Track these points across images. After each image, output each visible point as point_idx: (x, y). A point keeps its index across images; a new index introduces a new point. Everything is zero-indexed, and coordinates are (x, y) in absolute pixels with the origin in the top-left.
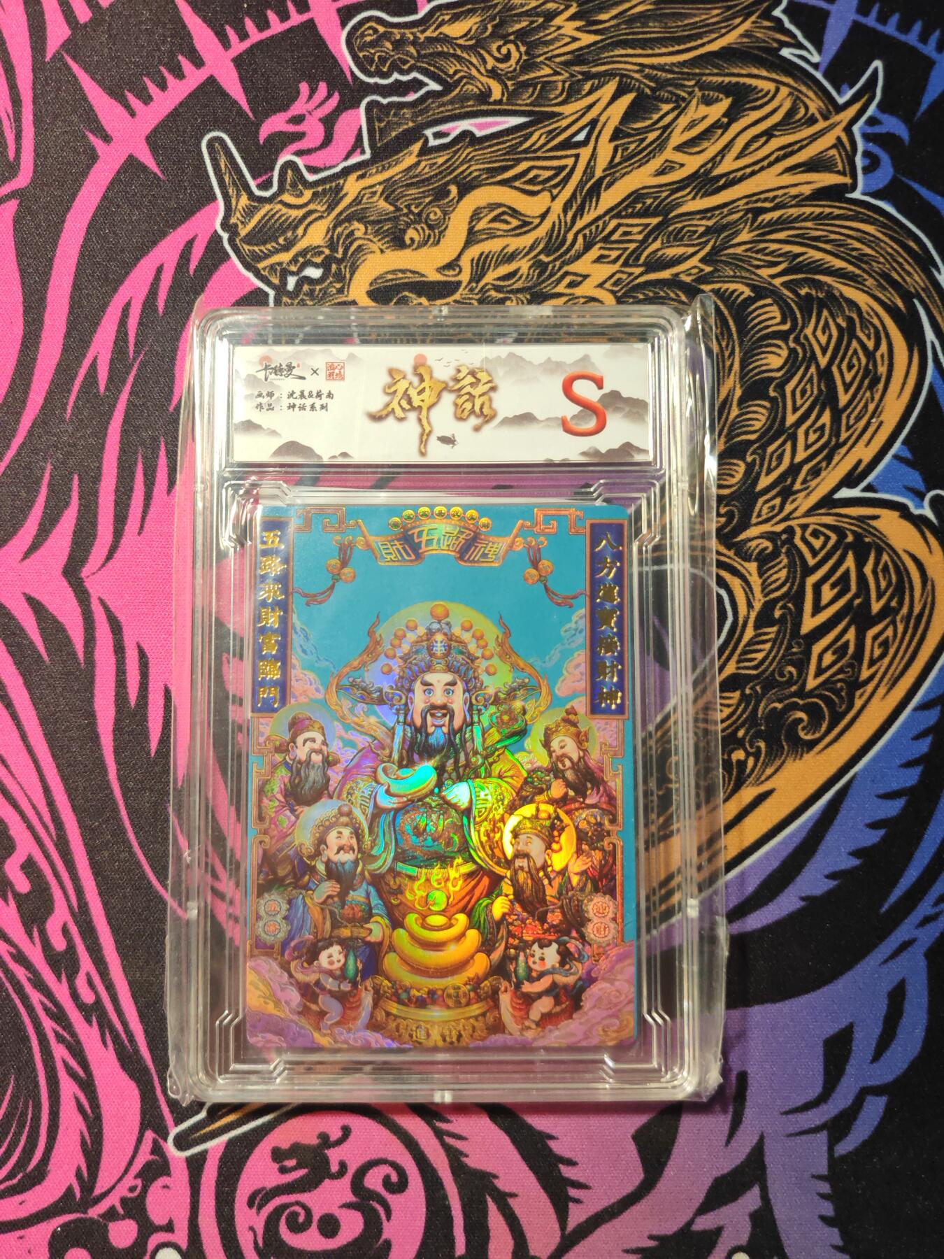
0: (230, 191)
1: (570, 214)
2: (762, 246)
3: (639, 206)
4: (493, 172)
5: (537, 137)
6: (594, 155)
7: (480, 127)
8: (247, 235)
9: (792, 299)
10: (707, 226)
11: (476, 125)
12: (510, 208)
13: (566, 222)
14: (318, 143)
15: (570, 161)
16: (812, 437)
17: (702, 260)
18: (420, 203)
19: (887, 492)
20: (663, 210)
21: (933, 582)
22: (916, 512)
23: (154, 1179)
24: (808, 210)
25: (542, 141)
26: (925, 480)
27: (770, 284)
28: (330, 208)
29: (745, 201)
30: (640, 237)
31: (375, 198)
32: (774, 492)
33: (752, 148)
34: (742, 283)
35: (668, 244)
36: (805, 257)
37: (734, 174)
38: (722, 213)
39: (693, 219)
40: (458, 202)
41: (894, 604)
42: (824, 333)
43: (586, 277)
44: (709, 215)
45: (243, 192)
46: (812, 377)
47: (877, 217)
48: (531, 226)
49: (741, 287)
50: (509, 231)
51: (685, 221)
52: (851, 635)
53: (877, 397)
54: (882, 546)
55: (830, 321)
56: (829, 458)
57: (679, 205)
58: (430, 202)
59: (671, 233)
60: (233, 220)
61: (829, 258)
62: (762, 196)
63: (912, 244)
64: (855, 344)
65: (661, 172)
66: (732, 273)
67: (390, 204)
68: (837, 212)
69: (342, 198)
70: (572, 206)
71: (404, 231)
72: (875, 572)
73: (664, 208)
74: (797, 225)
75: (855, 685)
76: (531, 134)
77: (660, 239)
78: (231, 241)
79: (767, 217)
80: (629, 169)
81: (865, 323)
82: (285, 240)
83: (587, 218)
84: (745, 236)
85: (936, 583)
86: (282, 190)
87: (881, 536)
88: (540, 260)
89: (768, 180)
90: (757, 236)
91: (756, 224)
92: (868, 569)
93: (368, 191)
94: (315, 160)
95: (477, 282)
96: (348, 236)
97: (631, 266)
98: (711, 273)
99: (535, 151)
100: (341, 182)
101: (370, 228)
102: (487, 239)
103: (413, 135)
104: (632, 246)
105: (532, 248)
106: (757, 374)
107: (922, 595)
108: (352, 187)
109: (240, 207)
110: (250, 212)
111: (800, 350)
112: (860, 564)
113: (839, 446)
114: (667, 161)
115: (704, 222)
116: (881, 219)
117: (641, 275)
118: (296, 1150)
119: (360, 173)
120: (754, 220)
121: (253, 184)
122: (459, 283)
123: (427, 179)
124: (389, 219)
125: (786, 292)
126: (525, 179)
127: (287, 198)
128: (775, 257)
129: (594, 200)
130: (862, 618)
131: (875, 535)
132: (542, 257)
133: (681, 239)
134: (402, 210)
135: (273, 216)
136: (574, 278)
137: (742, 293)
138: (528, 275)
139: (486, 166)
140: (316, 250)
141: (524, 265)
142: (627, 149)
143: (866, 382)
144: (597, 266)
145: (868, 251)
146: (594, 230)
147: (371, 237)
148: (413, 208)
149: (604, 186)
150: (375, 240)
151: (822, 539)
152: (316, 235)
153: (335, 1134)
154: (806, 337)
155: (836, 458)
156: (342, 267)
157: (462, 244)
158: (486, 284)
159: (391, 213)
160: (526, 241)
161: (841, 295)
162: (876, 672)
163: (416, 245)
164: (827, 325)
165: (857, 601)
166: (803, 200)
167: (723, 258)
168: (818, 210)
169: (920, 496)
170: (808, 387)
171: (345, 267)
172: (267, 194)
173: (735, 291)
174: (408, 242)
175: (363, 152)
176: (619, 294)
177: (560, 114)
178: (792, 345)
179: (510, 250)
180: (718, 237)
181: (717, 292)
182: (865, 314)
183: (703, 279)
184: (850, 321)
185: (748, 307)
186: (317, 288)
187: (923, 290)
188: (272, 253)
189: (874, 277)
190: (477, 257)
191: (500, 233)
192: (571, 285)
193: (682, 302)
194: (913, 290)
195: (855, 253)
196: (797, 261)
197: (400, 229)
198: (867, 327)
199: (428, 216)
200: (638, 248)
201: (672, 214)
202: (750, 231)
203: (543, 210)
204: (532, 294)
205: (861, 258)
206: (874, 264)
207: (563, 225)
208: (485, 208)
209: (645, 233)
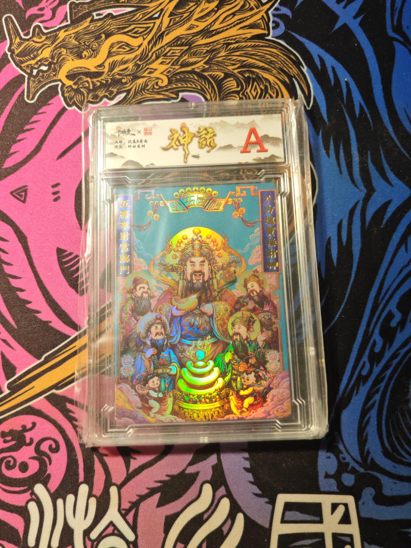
0: (13, 37)
1: (150, 46)
2: (230, 57)
3: (179, 42)
4: (119, 29)
5: (139, 15)
6: (161, 23)
7: (115, 12)
8: (18, 53)
9: (242, 78)
10: (207, 50)
11: (114, 11)
12: (126, 43)
13: (149, 49)
14: (49, 18)
15: (152, 25)
17: (205, 63)
18: (90, 41)
20: (189, 44)
24: (249, 44)
25: (141, 17)
27: (232, 72)
28: (52, 43)
29: (224, 40)
30: (179, 54)
31: (71, 39)
33: (227, 20)
34: (221, 72)
35: (191, 57)
36: (247, 62)
37: (219, 30)
38: (214, 44)
39: (201, 47)
40: (105, 41)
42: (255, 91)
43: (156, 70)
44: (208, 45)
45: (18, 37)
47: (278, 46)
48: (135, 50)
49: (220, 74)
50: (126, 52)
51: (198, 48)
55: (258, 87)
57: (196, 42)
58: (94, 40)
59: (192, 53)
60: (13, 48)
61: (257, 62)
62: (231, 38)
63: (292, 57)
64: (267, 95)
65: (189, 29)
66: (217, 68)
67: (78, 42)
68: (261, 44)
69: (57, 39)
70: (151, 43)
71: (82, 52)
74: (244, 49)
76: (137, 14)
77: (187, 55)
78: (12, 56)
79: (232, 46)
80: (176, 28)
82: (34, 55)
83: (158, 47)
84: (223, 53)
86: (33, 35)
89: (233, 32)
90: (228, 54)
91: (227, 49)
93: (68, 36)
94: (48, 24)
95: (111, 72)
96: (59, 54)
97: (175, 65)
98: (208, 68)
99: (138, 21)
100: (58, 33)
101: (68, 51)
102: (116, 55)
103: (89, 14)
104: (176, 58)
105: (134, 58)
108: (62, 35)
109: (16, 42)
110: (20, 45)
111: (244, 98)
114: (191, 25)
115: (206, 48)
117: (178, 69)
119: (65, 29)
120: (227, 47)
121: (22, 34)
122: (103, 73)
123: (93, 32)
124: (76, 47)
125: (239, 75)
126: (133, 32)
128: (235, 62)
129: (161, 40)
132: (138, 62)
133: (196, 55)
134: (82, 44)
135: (29, 46)
136: (151, 70)
137: (220, 76)
138: (132, 69)
139: (117, 27)
140: (46, 59)
141: (130, 65)
142: (175, 20)
144: (161, 65)
145: (274, 59)
146: (160, 52)
147: (69, 54)
148: (86, 43)
149: (165, 35)
152: (46, 53)
154: (247, 93)
156: (56, 66)
157: (106, 57)
158: (115, 73)
159: (78, 45)
160: (132, 56)
161: (262, 76)
163: (86, 58)
164: (256, 88)
166: (247, 40)
167: (213, 62)
168: (253, 44)
172: (27, 38)
173: (217, 75)
174: (84, 56)
175: (67, 21)
176: (169, 76)
177: (148, 7)
178: (241, 96)
179: (125, 59)
180: (211, 54)
181: (210, 75)
182: (272, 84)
183: (204, 70)
184: (266, 87)
185: (223, 81)
186: (46, 74)
187: (297, 74)
188: (28, 60)
189: (276, 70)
190: (111, 62)
191: (121, 53)
192: (150, 73)
193: (196, 80)
194: (292, 75)
195: (268, 60)
196: (245, 63)
197: (81, 51)
198: (273, 89)
199: (92, 46)
200: (178, 58)
201: (193, 45)
202: (225, 52)
203: (140, 44)
204: (133, 77)
205: (271, 62)
206: (276, 65)
207: (147, 49)
208: (116, 43)
209: (181, 52)
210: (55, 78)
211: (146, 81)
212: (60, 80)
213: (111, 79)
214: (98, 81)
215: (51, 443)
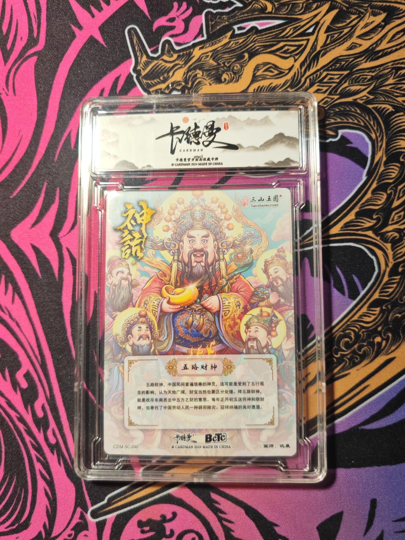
0: (138, 54)
1: (303, 69)
2: (400, 86)
3: (338, 65)
4: (266, 47)
5: (289, 30)
6: (316, 40)
7: (261, 25)
8: (145, 75)
10: (372, 76)
11: (259, 24)
12: (273, 65)
13: (301, 72)
14: (181, 31)
15: (304, 43)
17: (369, 93)
18: (230, 62)
20: (350, 67)
23: (81, 531)
25: (291, 32)
27: (403, 105)
28: (186, 63)
29: (392, 63)
30: (338, 81)
31: (208, 59)
32: (400, 209)
33: (396, 37)
34: (389, 104)
35: (352, 84)
37: (387, 50)
38: (379, 69)
39: (365, 72)
40: (248, 61)
44: (373, 70)
45: (144, 55)
48: (285, 74)
49: (388, 107)
50: (273, 76)
51: (361, 73)
57: (358, 65)
58: (235, 61)
59: (354, 79)
60: (139, 68)
62: (401, 61)
65: (350, 49)
66: (383, 99)
67: (215, 62)
69: (192, 58)
70: (304, 65)
71: (221, 75)
76: (286, 29)
77: (348, 82)
78: (137, 78)
79: (402, 72)
80: (334, 47)
82: (163, 78)
83: (312, 70)
84: (391, 81)
86: (163, 53)
88: (288, 91)
89: (403, 54)
90: (397, 81)
91: (397, 75)
93: (204, 55)
94: (180, 39)
96: (194, 77)
97: (333, 95)
98: (373, 99)
99: (288, 37)
100: (192, 50)
101: (205, 73)
102: (262, 80)
103: (228, 28)
104: (334, 85)
105: (284, 84)
106: (394, 150)
108: (197, 53)
109: (142, 62)
110: (147, 64)
114: (353, 43)
115: (370, 74)
117: (337, 99)
118: (149, 522)
119: (201, 46)
120: (396, 73)
121: (149, 51)
123: (234, 50)
124: (214, 69)
126: (281, 51)
127: (165, 57)
129: (316, 62)
132: (289, 89)
133: (359, 82)
134: (220, 65)
135: (158, 66)
137: (388, 109)
139: (263, 44)
140: (178, 83)
142: (333, 37)
144: (316, 94)
146: (315, 77)
147: (205, 77)
148: (226, 64)
149: (321, 55)
150: (207, 79)
152: (178, 76)
153: (169, 516)
156: (190, 91)
157: (249, 82)
159: (215, 66)
160: (281, 81)
163: (227, 82)
167: (379, 92)
171: (192, 91)
172: (155, 56)
173: (385, 108)
174: (223, 80)
175: (203, 36)
176: (326, 108)
177: (301, 19)
179: (273, 85)
180: (378, 81)
181: (375, 108)
183: (369, 102)
185: (391, 116)
188: (156, 84)
190: (256, 89)
191: (268, 77)
193: (358, 114)
197: (220, 74)
199: (233, 68)
200: (337, 86)
201: (354, 70)
202: (394, 79)
203: (290, 66)
207: (300, 73)
208: (261, 64)
209: (340, 78)
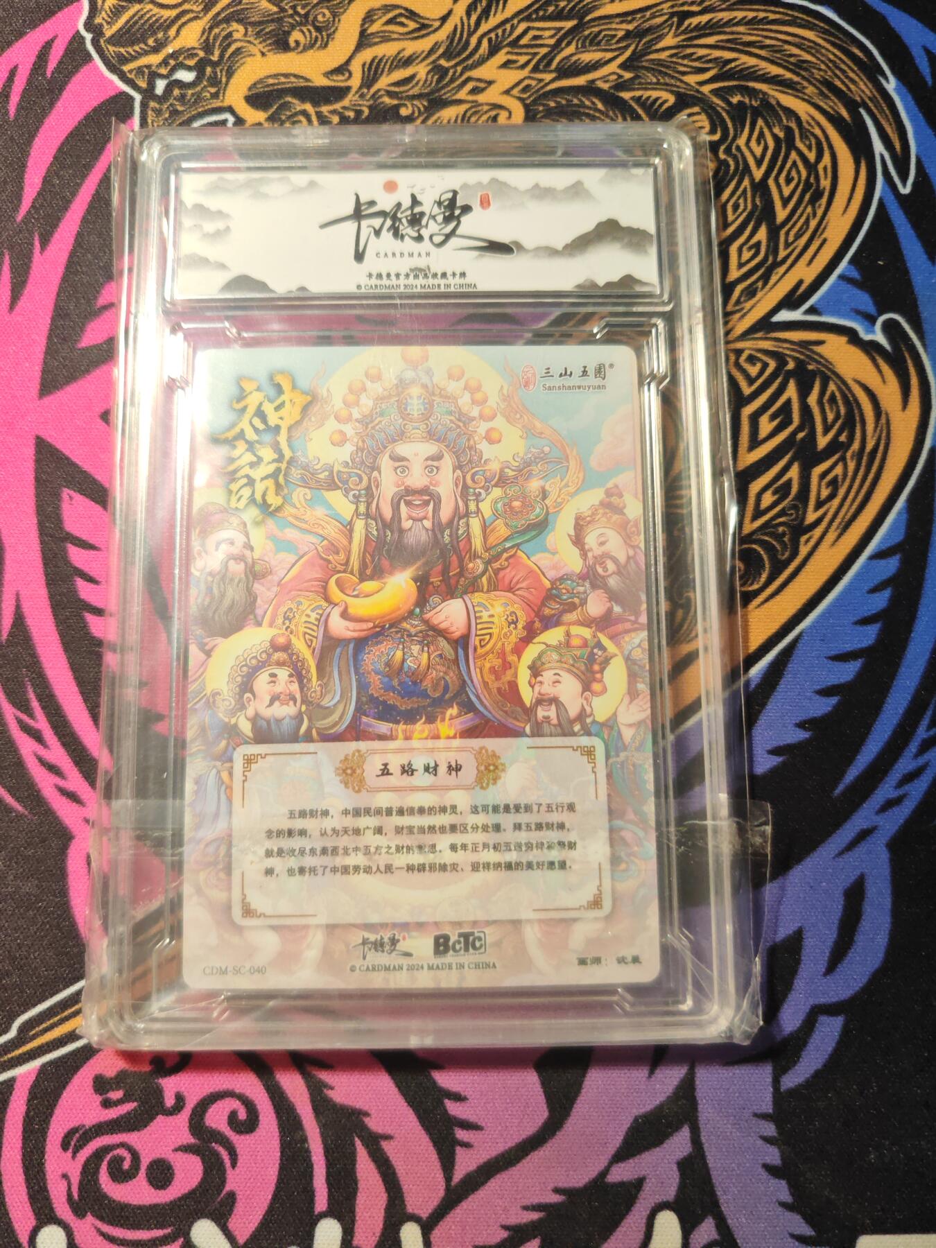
1: (474, 18)
2: (689, 51)
3: (551, 9)
8: (113, 36)
9: (722, 108)
10: (628, 30)
12: (406, 9)
13: (469, 25)
16: (746, 255)
17: (623, 66)
18: (307, 4)
19: (833, 314)
20: (578, 13)
21: (887, 414)
22: (867, 337)
24: (740, 15)
26: (876, 303)
27: (698, 91)
28: (207, 9)
29: (670, 3)
30: (552, 42)
34: (666, 90)
35: (583, 48)
36: (737, 63)
38: (644, 16)
39: (610, 23)
40: (349, 3)
41: (843, 438)
42: (759, 143)
43: (490, 83)
44: (629, 18)
46: (745, 191)
47: (817, 22)
48: (430, 29)
49: (664, 95)
50: (407, 33)
51: (603, 24)
52: (794, 473)
53: (820, 212)
54: (827, 374)
55: (766, 131)
56: (766, 278)
57: (596, 8)
58: (318, 3)
59: (587, 37)
60: (98, 20)
61: (763, 64)
63: (856, 51)
64: (794, 155)
66: (654, 80)
67: (276, 5)
68: (772, 17)
70: (476, 8)
71: (289, 33)
72: (820, 402)
73: (579, 11)
74: (728, 29)
75: (800, 529)
77: (574, 44)
78: (95, 42)
79: (695, 21)
81: (805, 134)
82: (156, 41)
83: (493, 21)
84: (669, 40)
85: (891, 415)
87: (827, 364)
88: (441, 65)
90: (684, 40)
91: (683, 28)
92: (812, 399)
95: (369, 87)
96: (225, 38)
97: (541, 72)
98: (632, 79)
101: (250, 29)
102: (381, 42)
104: (544, 51)
105: (431, 51)
107: (875, 431)
109: (106, 7)
110: (117, 12)
111: (732, 163)
112: (804, 392)
113: (776, 264)
115: (624, 26)
116: (822, 25)
117: (552, 81)
118: (124, 1078)
120: (680, 24)
122: (348, 89)
124: (273, 21)
125: (716, 100)
128: (704, 62)
130: (807, 455)
131: (819, 363)
132: (443, 62)
133: (599, 44)
134: (286, 11)
135: (142, 16)
136: (478, 84)
137: (666, 101)
138: (426, 80)
140: (190, 53)
141: (421, 70)
143: (807, 197)
144: (504, 72)
145: (809, 58)
146: (500, 34)
147: (251, 39)
148: (299, 9)
150: (256, 42)
151: (759, 366)
152: (190, 36)
154: (738, 148)
155: (774, 278)
156: (218, 70)
157: (353, 48)
158: (379, 90)
159: (276, 13)
160: (425, 44)
161: (778, 103)
162: (825, 514)
163: (301, 48)
164: (761, 135)
165: (801, 435)
166: (735, 5)
167: (644, 64)
168: (751, 15)
169: (871, 320)
170: (741, 201)
171: (221, 72)
173: (657, 99)
174: (292, 44)
176: (528, 102)
178: (722, 156)
179: (407, 54)
180: (639, 42)
181: (638, 100)
182: (805, 124)
183: (622, 86)
184: (789, 131)
185: (674, 115)
186: (190, 92)
187: (870, 99)
188: (140, 55)
189: (814, 85)
190: (369, 61)
191: (395, 36)
192: (475, 91)
193: (600, 111)
194: (858, 99)
195: (792, 60)
196: (729, 67)
197: (284, 31)
198: (807, 137)
199: (315, 18)
200: (550, 52)
201: (588, 18)
202: (676, 36)
203: (445, 12)
204: (430, 101)
205: (799, 67)
206: (814, 71)
207: (466, 27)
208: (379, 9)
209: (557, 37)
210: (216, 104)
211: (466, 112)
212: (230, 110)
213: (370, 107)
214: (334, 112)
215: (235, 1106)
